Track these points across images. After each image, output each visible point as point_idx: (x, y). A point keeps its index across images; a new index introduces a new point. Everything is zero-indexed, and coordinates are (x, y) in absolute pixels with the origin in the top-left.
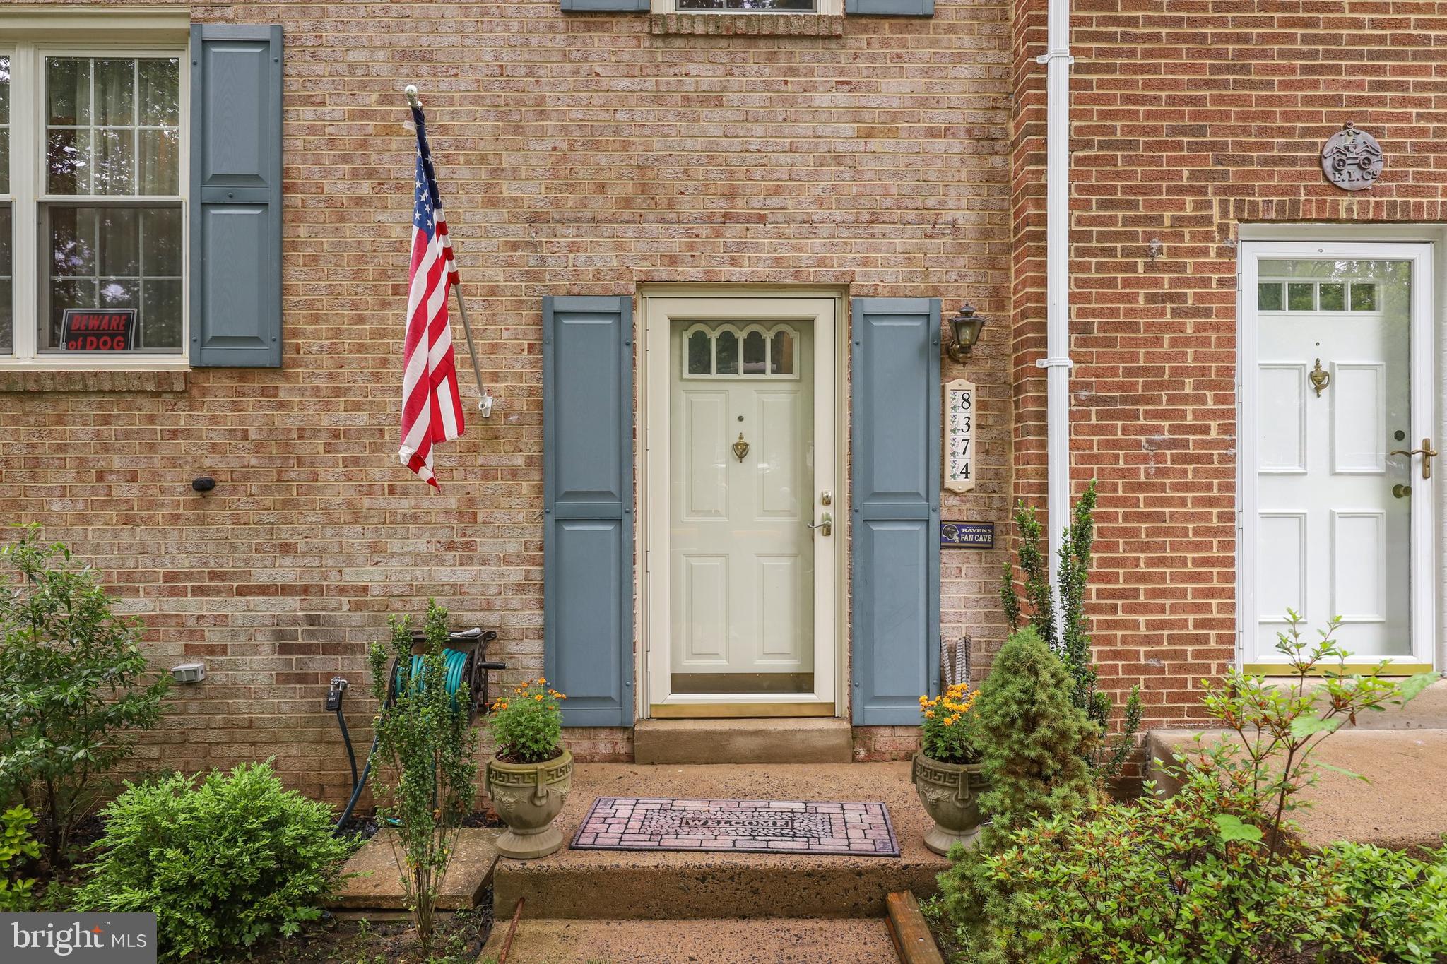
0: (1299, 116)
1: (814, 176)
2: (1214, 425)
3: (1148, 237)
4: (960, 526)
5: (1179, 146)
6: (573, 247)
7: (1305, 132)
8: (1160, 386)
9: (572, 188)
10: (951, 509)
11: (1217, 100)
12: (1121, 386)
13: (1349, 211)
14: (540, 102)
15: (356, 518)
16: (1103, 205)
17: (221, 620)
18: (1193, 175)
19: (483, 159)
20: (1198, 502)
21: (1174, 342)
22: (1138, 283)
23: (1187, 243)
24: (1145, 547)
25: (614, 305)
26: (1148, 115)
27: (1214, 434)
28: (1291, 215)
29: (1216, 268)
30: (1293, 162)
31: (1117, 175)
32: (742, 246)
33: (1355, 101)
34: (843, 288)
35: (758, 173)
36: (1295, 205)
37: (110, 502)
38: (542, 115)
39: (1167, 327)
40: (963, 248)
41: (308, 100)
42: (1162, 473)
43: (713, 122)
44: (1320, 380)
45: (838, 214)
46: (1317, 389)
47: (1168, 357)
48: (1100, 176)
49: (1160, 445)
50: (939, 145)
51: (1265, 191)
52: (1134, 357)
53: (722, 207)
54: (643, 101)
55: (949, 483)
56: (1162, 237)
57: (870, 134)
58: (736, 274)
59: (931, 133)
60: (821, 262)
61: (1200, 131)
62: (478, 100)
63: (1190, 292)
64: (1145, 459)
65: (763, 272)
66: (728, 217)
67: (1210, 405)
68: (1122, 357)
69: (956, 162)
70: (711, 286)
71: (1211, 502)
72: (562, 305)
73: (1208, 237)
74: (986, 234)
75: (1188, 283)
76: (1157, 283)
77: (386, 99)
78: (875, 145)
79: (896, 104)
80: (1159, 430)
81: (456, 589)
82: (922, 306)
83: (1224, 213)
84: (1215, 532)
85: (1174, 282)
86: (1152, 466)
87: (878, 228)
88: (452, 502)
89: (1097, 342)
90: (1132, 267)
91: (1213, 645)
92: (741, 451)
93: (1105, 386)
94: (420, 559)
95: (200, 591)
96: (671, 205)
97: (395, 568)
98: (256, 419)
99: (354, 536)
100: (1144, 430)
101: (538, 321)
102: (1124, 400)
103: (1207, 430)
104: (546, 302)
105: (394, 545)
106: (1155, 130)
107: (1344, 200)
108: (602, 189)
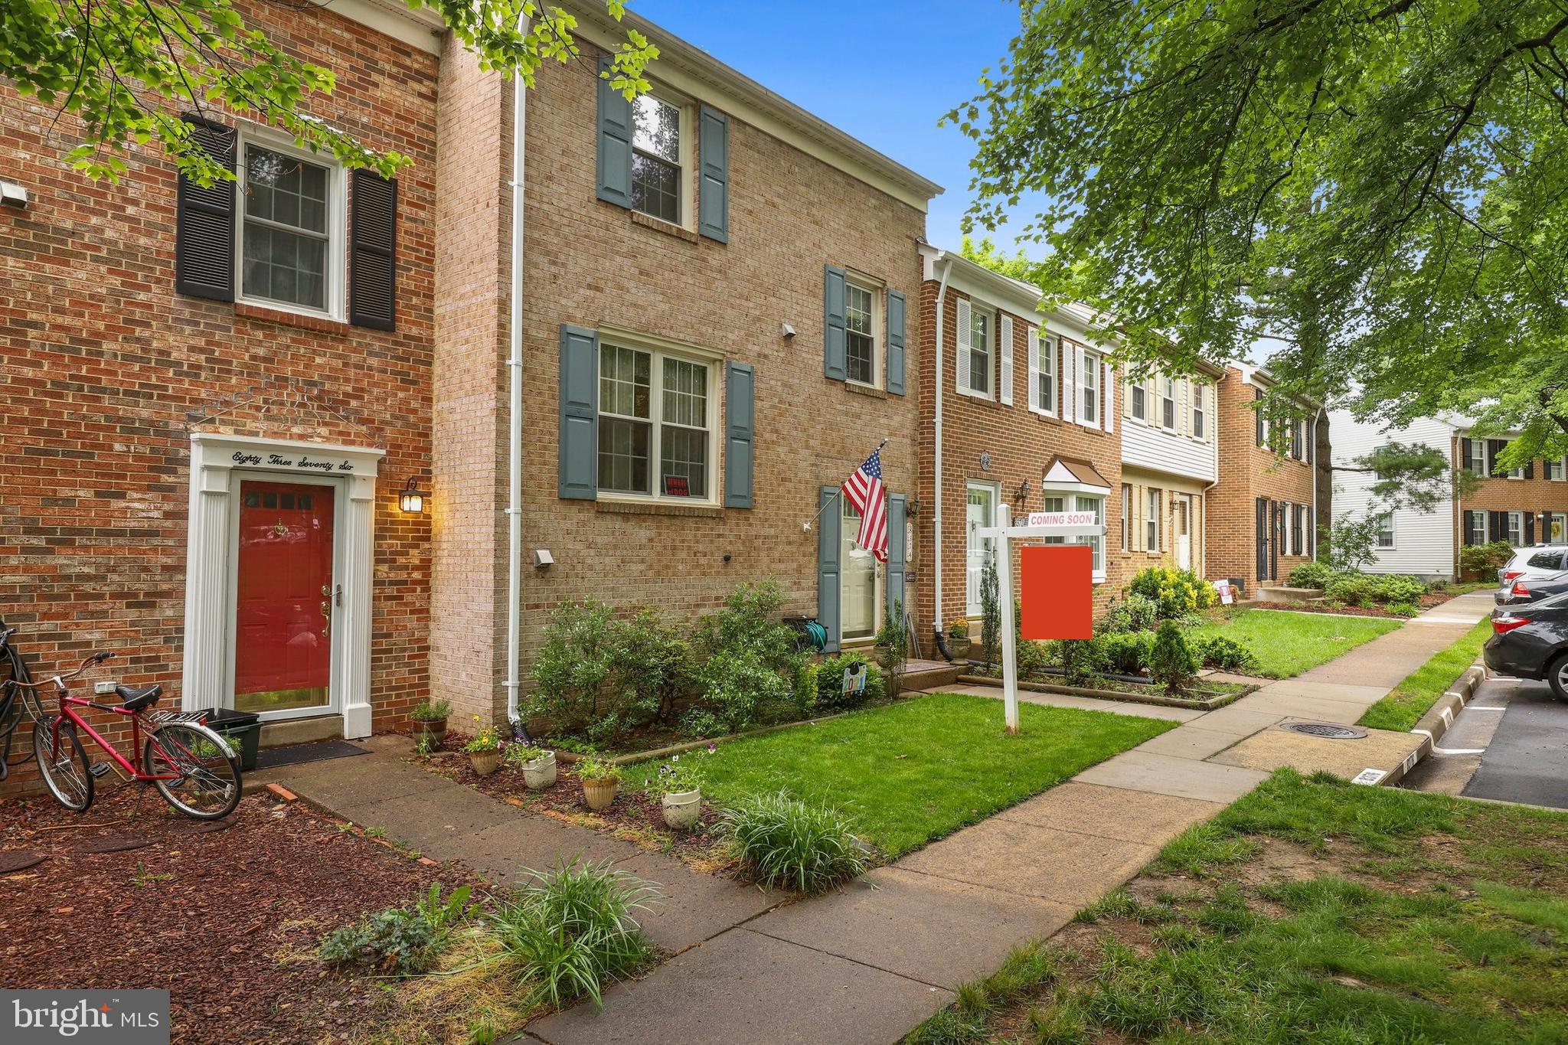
4: (909, 574)
6: (827, 467)
9: (826, 445)
10: (907, 568)
14: (819, 410)
15: (770, 572)
19: (805, 430)
25: (837, 490)
35: (868, 445)
38: (819, 415)
41: (759, 398)
42: (955, 556)
49: (955, 547)
50: (905, 440)
54: (843, 414)
55: (907, 559)
57: (891, 434)
59: (903, 436)
62: (804, 407)
69: (908, 447)
72: (826, 489)
78: (892, 438)
79: (897, 425)
80: (955, 542)
82: (902, 497)
87: (893, 469)
88: (795, 565)
94: (787, 589)
98: (743, 530)
101: (818, 494)
104: (820, 487)
108: (833, 446)
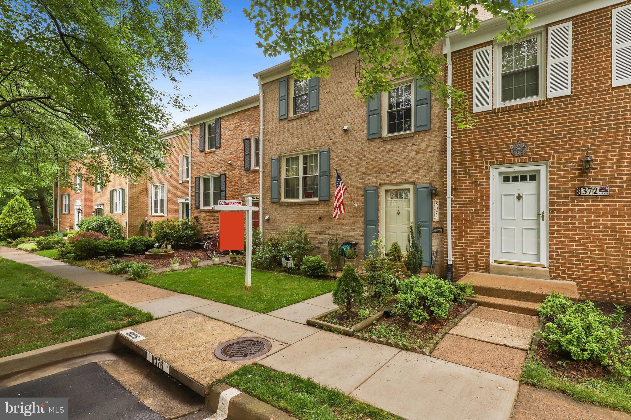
0: (505, 141)
1: (409, 163)
2: (484, 209)
3: (469, 170)
4: (436, 228)
5: (476, 151)
6: (369, 179)
7: (506, 144)
8: (472, 201)
9: (369, 169)
10: (434, 225)
11: (485, 140)
12: (464, 201)
13: (518, 160)
14: (364, 155)
15: (339, 224)
16: (459, 165)
17: (322, 239)
18: (480, 157)
19: (356, 165)
20: (481, 225)
21: (475, 192)
22: (467, 180)
23: (478, 171)
24: (469, 234)
25: (375, 188)
26: (469, 146)
27: (484, 210)
28: (503, 163)
29: (485, 176)
30: (504, 151)
31: (463, 158)
32: (396, 177)
33: (518, 136)
34: (414, 183)
35: (399, 163)
36: (504, 161)
37: (309, 221)
38: (365, 157)
39: (473, 189)
40: (436, 174)
41: (333, 159)
42: (472, 219)
43: (391, 155)
44: (519, 197)
45: (413, 169)
46: (519, 200)
47: (474, 195)
48: (459, 159)
49: (472, 213)
50: (432, 154)
51: (496, 158)
52: (466, 195)
53: (392, 170)
54: (380, 153)
55: (433, 220)
56: (472, 170)
57: (419, 153)
58: (395, 182)
59: (430, 152)
60: (410, 179)
61: (481, 147)
62: (355, 156)
63: (479, 181)
64: (469, 216)
65: (400, 181)
66: (393, 172)
67: (484, 204)
68: (464, 195)
69: (435, 157)
70: (391, 184)
71: (484, 225)
72: (367, 189)
73: (483, 169)
74: (441, 171)
75: (478, 179)
76: (472, 180)
77: (343, 157)
78: (419, 155)
79: (424, 147)
80: (472, 210)
81: (352, 236)
82: (428, 186)
83: (487, 164)
84: (485, 231)
85: (475, 179)
86: (470, 217)
87: (420, 171)
88: (352, 221)
89: (458, 192)
90: (466, 177)
91: (484, 255)
92: (399, 213)
93: (460, 201)
94: (347, 231)
95: (320, 234)
96: (384, 170)
97: (344, 232)
98: (326, 208)
99: (339, 227)
100: (469, 210)
101: (364, 191)
102: (464, 204)
103: (483, 210)
104: (365, 188)
105: (344, 228)
106: (471, 148)
107: (517, 159)
108: (373, 168)
